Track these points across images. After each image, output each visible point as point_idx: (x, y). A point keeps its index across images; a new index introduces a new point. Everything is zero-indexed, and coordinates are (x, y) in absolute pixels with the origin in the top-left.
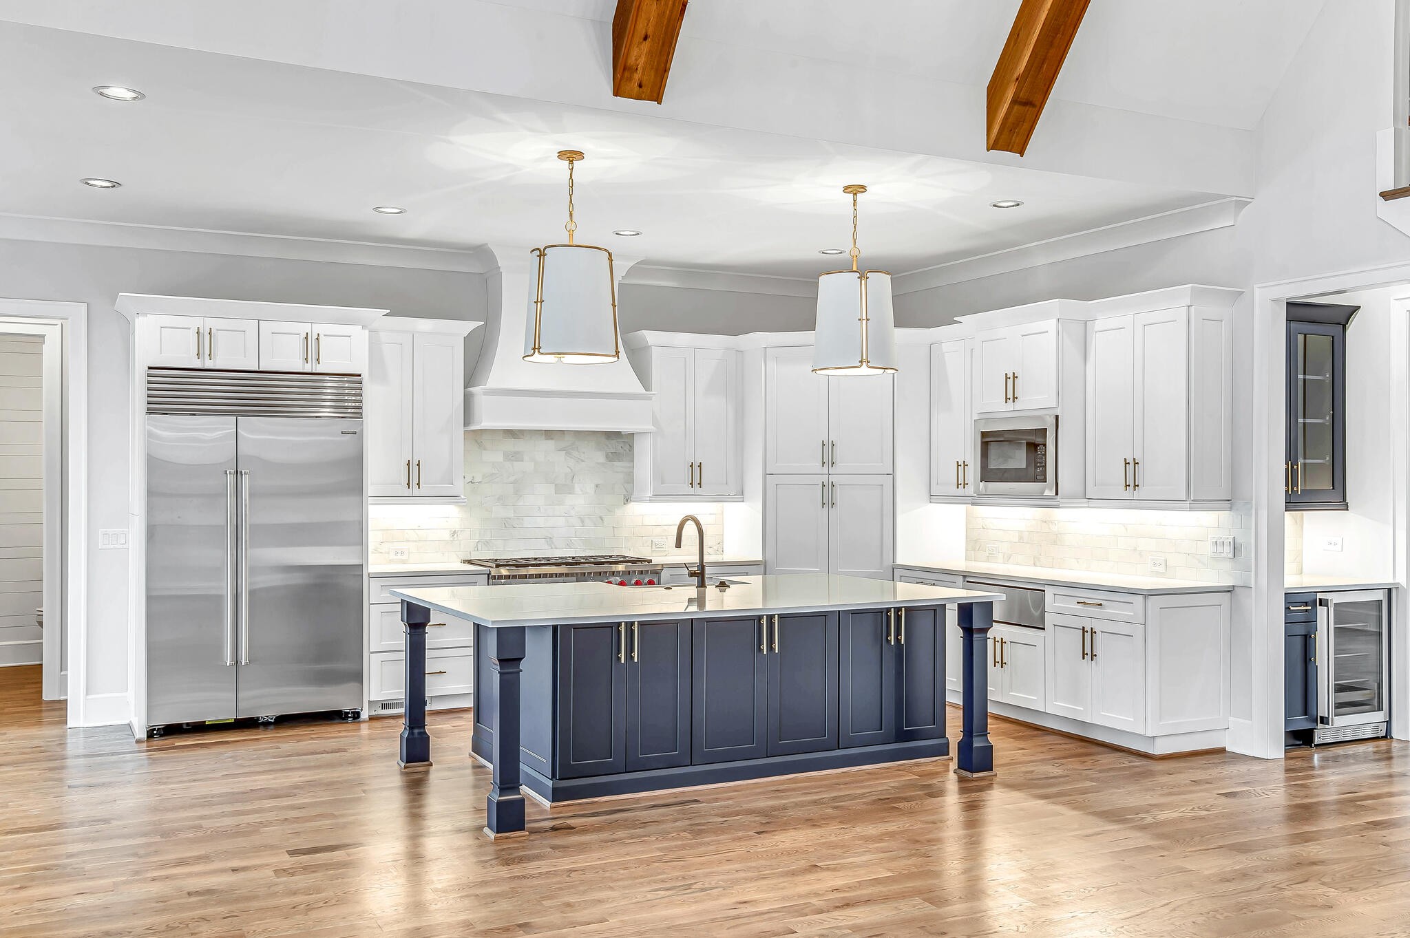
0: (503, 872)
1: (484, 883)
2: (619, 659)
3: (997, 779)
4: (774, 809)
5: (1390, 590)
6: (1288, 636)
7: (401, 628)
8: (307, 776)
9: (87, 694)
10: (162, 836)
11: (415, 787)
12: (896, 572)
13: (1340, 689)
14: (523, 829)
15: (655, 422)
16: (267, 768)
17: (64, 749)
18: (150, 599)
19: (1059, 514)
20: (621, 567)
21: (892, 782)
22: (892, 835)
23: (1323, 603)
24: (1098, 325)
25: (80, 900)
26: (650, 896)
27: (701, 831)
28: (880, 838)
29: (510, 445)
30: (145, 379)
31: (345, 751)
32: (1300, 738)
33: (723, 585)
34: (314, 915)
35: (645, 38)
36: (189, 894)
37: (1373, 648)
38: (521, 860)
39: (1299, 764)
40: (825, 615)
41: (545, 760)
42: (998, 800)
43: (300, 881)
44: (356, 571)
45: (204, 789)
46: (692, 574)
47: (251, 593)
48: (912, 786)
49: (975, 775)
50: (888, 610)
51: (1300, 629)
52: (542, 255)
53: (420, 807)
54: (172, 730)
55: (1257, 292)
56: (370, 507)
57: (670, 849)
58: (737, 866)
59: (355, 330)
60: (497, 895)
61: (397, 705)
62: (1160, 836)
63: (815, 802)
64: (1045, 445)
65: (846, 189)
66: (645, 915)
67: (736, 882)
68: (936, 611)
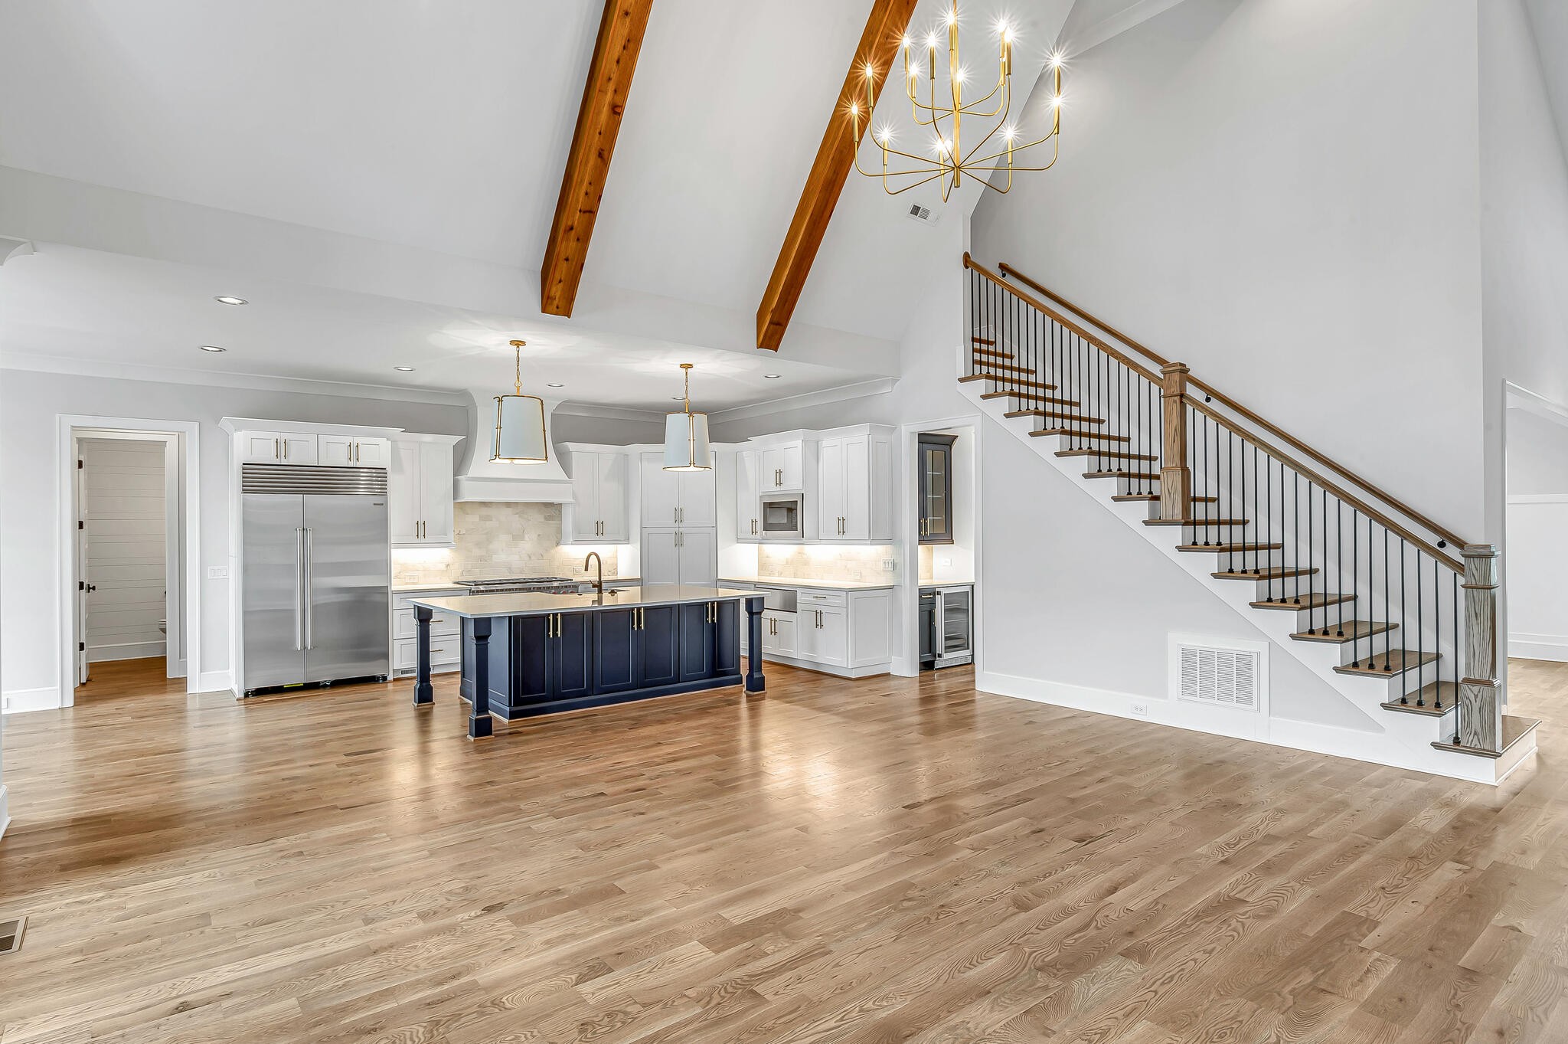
0: (479, 757)
1: (467, 763)
2: (549, 635)
3: (767, 695)
4: (640, 716)
5: (973, 586)
6: (921, 611)
7: (415, 623)
8: (354, 714)
9: (201, 672)
10: (262, 750)
11: (424, 718)
12: (719, 583)
13: (947, 639)
14: (490, 733)
15: (575, 496)
16: (327, 711)
17: (186, 706)
18: (245, 613)
19: (807, 548)
20: (556, 584)
21: (709, 700)
22: (704, 725)
23: (939, 593)
24: (824, 444)
25: (213, 787)
26: (564, 764)
27: (597, 730)
28: (698, 727)
29: (484, 511)
30: (241, 471)
31: (378, 699)
32: (927, 666)
33: (613, 592)
34: (362, 785)
35: (560, 282)
36: (283, 779)
37: (965, 616)
38: (490, 750)
39: (925, 678)
40: (670, 607)
41: (505, 696)
42: (769, 705)
43: (353, 769)
44: (383, 591)
45: (286, 724)
46: (594, 586)
47: (314, 607)
48: (719, 701)
49: (755, 693)
50: (707, 603)
51: (927, 608)
52: (500, 401)
53: (428, 727)
54: (260, 692)
55: (903, 427)
56: (393, 551)
57: (578, 740)
58: (615, 746)
59: (382, 441)
60: (475, 768)
61: (412, 671)
62: (845, 717)
63: (664, 712)
64: (796, 510)
65: (682, 366)
66: (562, 773)
67: (615, 753)
68: (735, 603)
